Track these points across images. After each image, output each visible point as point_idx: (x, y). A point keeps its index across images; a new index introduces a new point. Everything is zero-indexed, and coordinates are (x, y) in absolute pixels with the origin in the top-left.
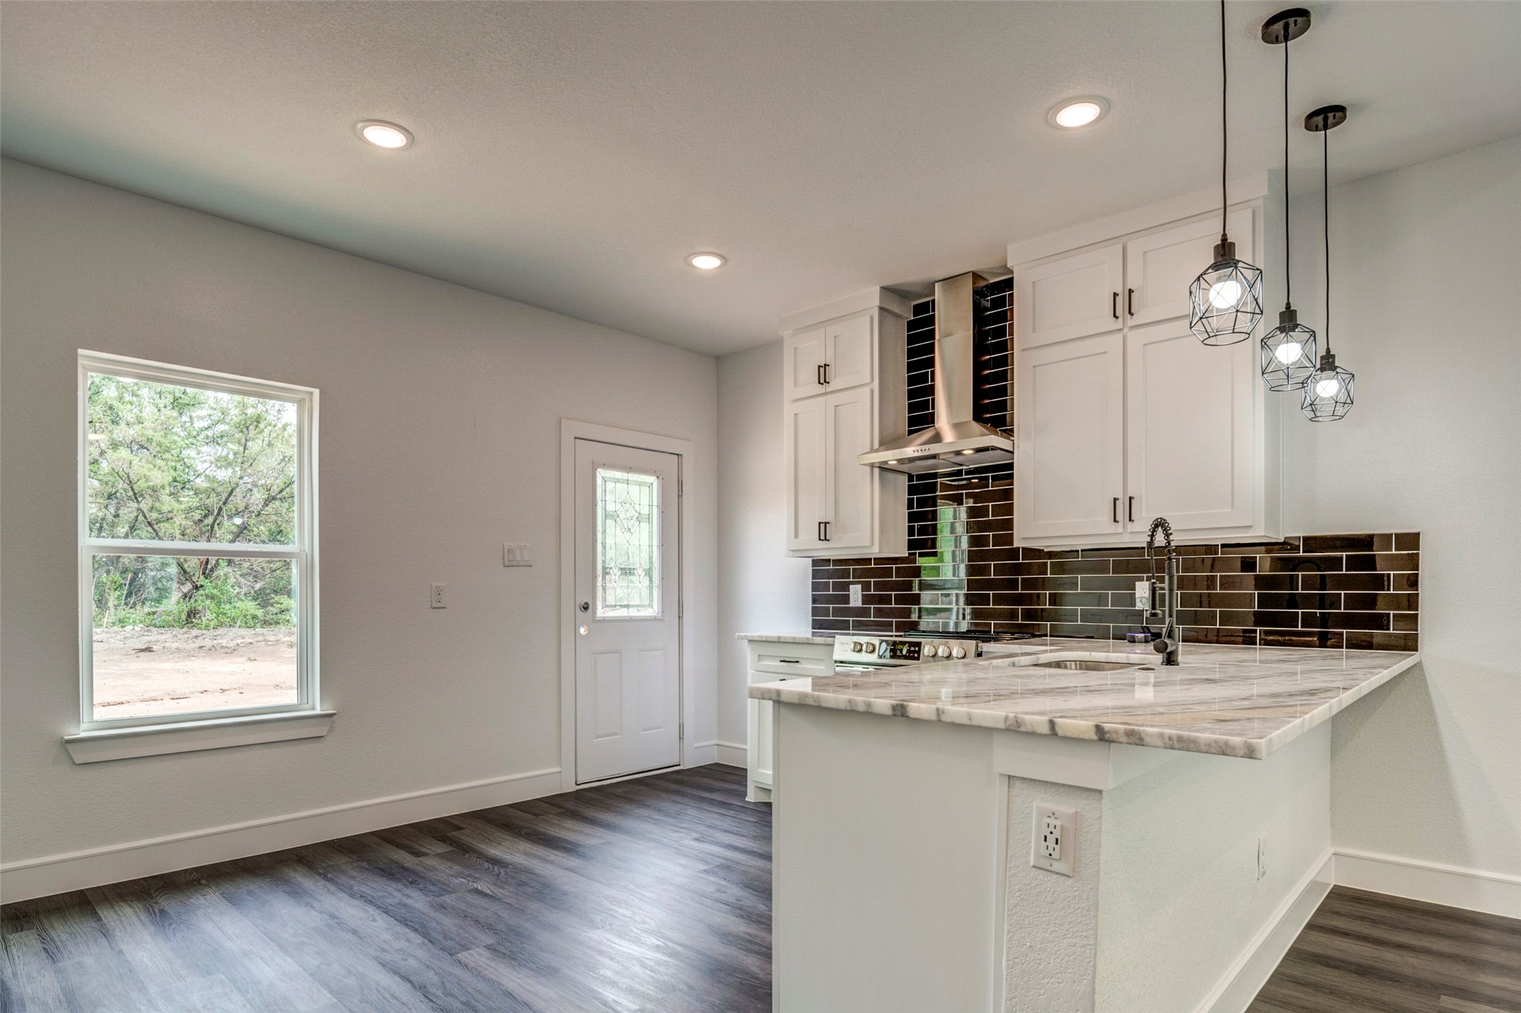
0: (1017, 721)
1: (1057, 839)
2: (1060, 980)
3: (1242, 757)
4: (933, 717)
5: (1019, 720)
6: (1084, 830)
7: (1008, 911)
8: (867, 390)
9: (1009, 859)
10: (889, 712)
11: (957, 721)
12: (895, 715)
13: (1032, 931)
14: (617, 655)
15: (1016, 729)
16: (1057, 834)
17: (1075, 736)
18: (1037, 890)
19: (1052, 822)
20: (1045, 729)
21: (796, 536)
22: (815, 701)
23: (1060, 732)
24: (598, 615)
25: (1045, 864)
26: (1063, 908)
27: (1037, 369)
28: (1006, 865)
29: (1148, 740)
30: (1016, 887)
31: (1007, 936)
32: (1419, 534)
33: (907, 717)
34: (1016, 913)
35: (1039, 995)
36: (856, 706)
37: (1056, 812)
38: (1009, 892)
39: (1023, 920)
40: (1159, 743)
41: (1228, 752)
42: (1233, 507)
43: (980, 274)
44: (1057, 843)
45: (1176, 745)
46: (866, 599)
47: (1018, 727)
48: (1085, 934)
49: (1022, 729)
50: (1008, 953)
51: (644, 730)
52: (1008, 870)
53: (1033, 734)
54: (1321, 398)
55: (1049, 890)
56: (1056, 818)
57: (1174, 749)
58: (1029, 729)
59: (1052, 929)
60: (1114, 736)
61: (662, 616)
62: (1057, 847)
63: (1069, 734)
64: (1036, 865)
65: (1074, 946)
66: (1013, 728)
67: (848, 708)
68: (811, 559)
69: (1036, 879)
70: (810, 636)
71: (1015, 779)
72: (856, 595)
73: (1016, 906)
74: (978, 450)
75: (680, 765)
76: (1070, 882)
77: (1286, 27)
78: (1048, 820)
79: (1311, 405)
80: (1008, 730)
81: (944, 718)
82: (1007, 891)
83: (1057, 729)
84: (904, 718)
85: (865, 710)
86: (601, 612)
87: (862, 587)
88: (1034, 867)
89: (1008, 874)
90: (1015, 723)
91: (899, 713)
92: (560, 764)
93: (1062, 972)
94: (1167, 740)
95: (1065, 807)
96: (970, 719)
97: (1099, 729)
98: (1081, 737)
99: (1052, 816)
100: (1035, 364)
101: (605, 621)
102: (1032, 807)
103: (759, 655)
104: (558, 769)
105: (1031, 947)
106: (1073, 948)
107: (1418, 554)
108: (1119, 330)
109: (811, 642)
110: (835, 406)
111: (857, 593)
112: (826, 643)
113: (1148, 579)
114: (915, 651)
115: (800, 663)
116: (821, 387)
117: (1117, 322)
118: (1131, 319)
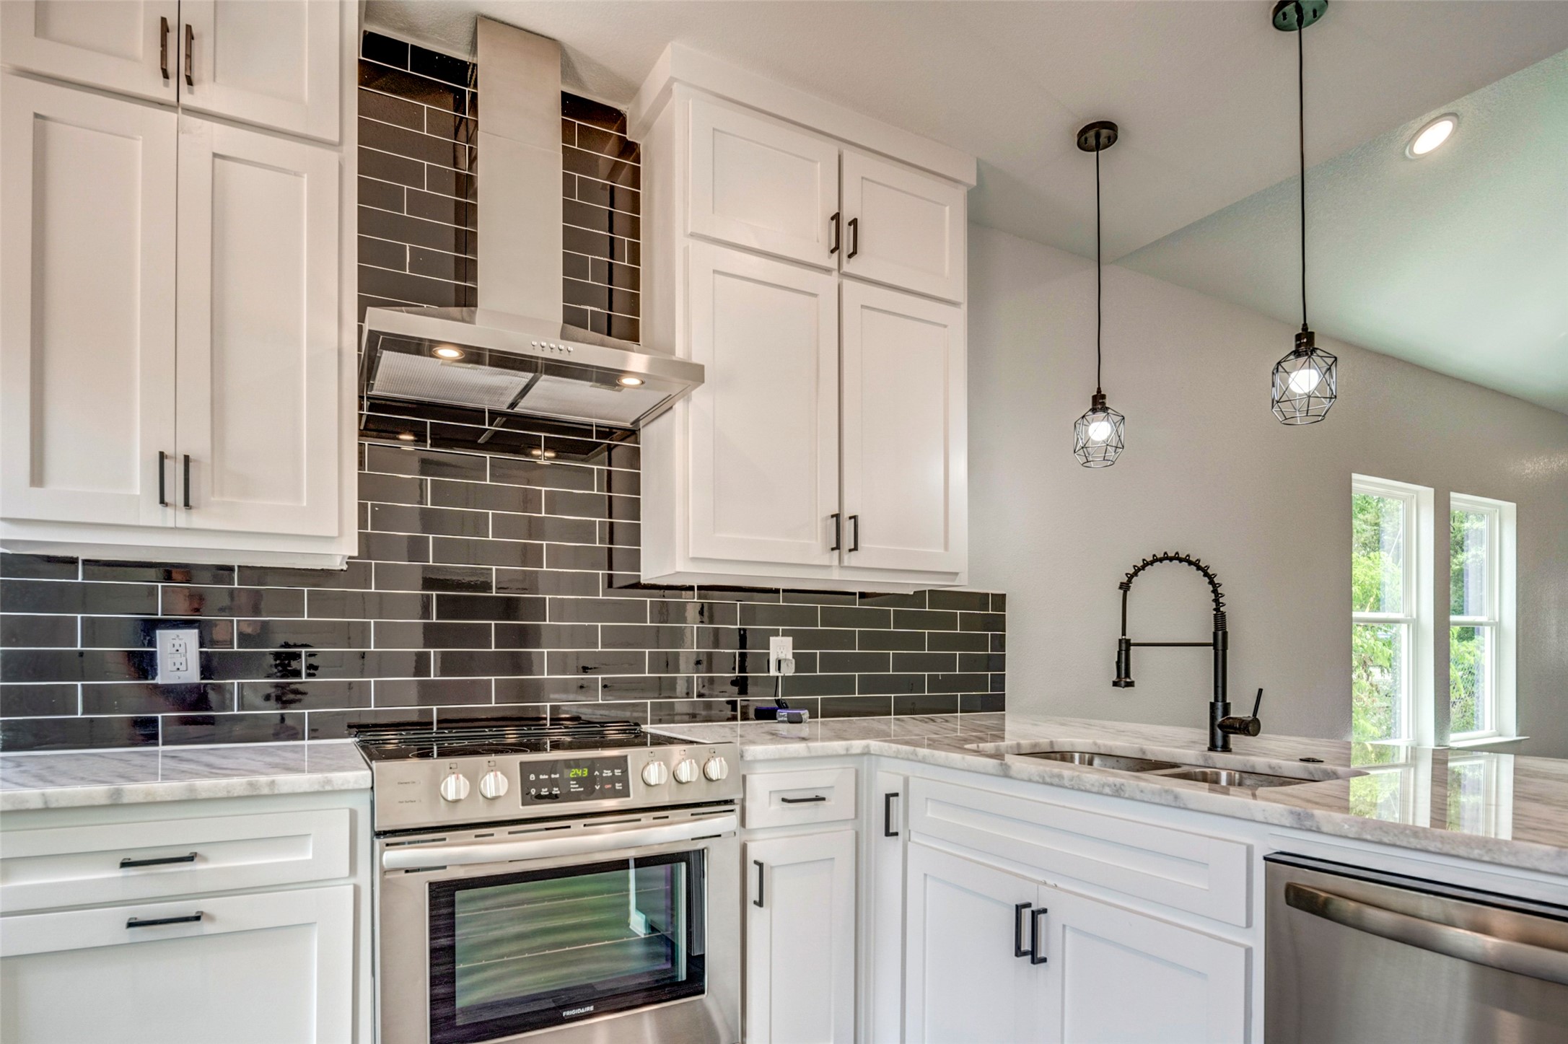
8: (331, 157)
27: (718, 276)
42: (946, 547)
54: (1093, 441)
72: (179, 657)
79: (1082, 448)
87: (201, 634)
100: (716, 268)
107: (1005, 615)
108: (827, 271)
109: (266, 791)
110: (215, 155)
111: (182, 650)
112: (328, 788)
113: (785, 633)
114: (613, 780)
115: (205, 859)
116: (166, 85)
117: (830, 257)
118: (848, 262)
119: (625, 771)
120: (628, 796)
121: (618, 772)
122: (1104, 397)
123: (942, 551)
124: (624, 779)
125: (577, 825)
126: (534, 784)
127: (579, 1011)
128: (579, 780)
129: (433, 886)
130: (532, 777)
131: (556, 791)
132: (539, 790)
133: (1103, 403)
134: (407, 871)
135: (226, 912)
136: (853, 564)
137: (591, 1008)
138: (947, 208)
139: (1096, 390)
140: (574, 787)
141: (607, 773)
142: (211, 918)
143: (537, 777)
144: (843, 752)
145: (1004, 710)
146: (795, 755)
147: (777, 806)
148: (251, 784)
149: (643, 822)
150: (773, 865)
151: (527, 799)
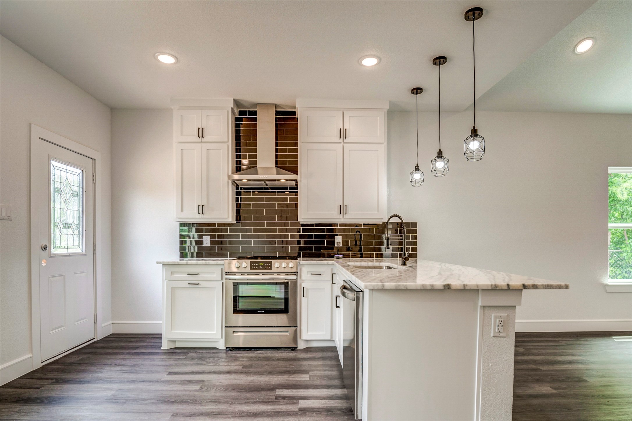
0: (496, 286)
1: (502, 325)
2: (502, 374)
3: (564, 289)
4: (462, 288)
5: (497, 286)
6: (510, 320)
7: (483, 355)
8: (226, 145)
9: (483, 336)
10: (442, 288)
11: (472, 288)
12: (445, 289)
13: (492, 360)
14: (62, 277)
15: (495, 289)
16: (502, 323)
17: (516, 289)
18: (494, 345)
19: (500, 320)
20: (506, 288)
21: (182, 211)
22: (404, 287)
23: (511, 288)
24: (52, 253)
25: (497, 335)
26: (503, 349)
27: (308, 151)
28: (482, 338)
29: (539, 287)
30: (486, 346)
31: (483, 364)
32: (417, 223)
33: (451, 289)
34: (486, 355)
35: (494, 381)
36: (426, 287)
37: (501, 316)
38: (483, 348)
39: (489, 357)
40: (542, 287)
41: (561, 288)
42: (378, 211)
43: (281, 106)
44: (502, 327)
45: (547, 288)
46: (212, 243)
47: (496, 288)
48: (510, 355)
49: (497, 288)
50: (483, 369)
51: (78, 321)
52: (483, 340)
53: (502, 290)
55: (498, 344)
56: (501, 318)
57: (546, 289)
58: (500, 288)
59: (499, 357)
60: (529, 287)
61: (85, 253)
62: (502, 328)
63: (514, 288)
64: (494, 336)
65: (507, 360)
66: (494, 289)
67: (422, 288)
68: (179, 222)
69: (493, 341)
70: (179, 261)
71: (486, 307)
72: (207, 241)
73: (486, 352)
74: (287, 180)
75: (94, 338)
76: (505, 339)
77: (440, 61)
78: (499, 319)
80: (492, 290)
81: (467, 288)
82: (482, 348)
83: (510, 287)
84: (449, 290)
85: (431, 288)
86: (54, 251)
87: (210, 237)
88: (493, 337)
89: (483, 341)
90: (495, 286)
91: (447, 288)
92: (31, 352)
93: (502, 371)
94: (544, 287)
95: (504, 314)
96: (478, 287)
97: (508, 285)
98: (518, 289)
99: (500, 318)
100: (308, 149)
101: (57, 256)
102: (492, 316)
103: (171, 272)
104: (30, 355)
105: (491, 365)
106: (506, 361)
107: (417, 229)
108: (340, 143)
109: (208, 264)
110: (207, 149)
111: (207, 240)
112: (217, 264)
113: (340, 235)
114: (269, 266)
115: (200, 275)
116: (200, 139)
117: (339, 140)
118: (345, 140)
119: (271, 265)
120: (271, 269)
121: (270, 264)
122: (419, 166)
123: (377, 212)
124: (271, 266)
125: (261, 274)
126: (252, 266)
127: (261, 312)
128: (262, 266)
129: (234, 283)
130: (252, 264)
131: (257, 267)
132: (253, 267)
133: (418, 168)
134: (229, 280)
135: (203, 284)
136: (347, 217)
137: (263, 312)
138: (378, 118)
139: (416, 164)
140: (260, 267)
141: (267, 265)
142: (200, 285)
143: (253, 264)
144: (327, 264)
145: (416, 258)
146: (313, 264)
147: (310, 275)
148: (206, 262)
149: (275, 275)
150: (308, 288)
151: (251, 269)
